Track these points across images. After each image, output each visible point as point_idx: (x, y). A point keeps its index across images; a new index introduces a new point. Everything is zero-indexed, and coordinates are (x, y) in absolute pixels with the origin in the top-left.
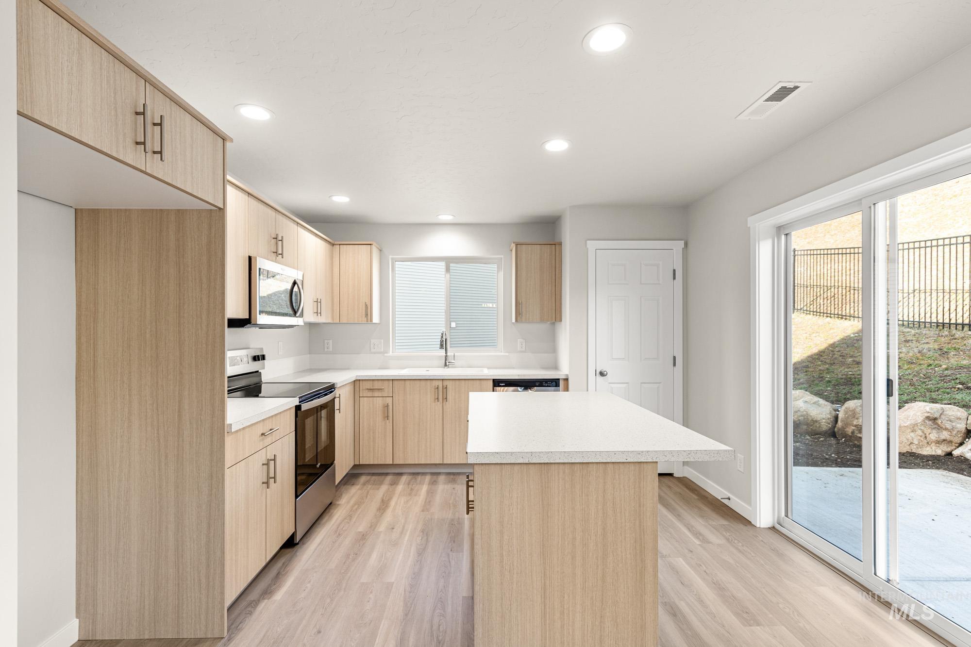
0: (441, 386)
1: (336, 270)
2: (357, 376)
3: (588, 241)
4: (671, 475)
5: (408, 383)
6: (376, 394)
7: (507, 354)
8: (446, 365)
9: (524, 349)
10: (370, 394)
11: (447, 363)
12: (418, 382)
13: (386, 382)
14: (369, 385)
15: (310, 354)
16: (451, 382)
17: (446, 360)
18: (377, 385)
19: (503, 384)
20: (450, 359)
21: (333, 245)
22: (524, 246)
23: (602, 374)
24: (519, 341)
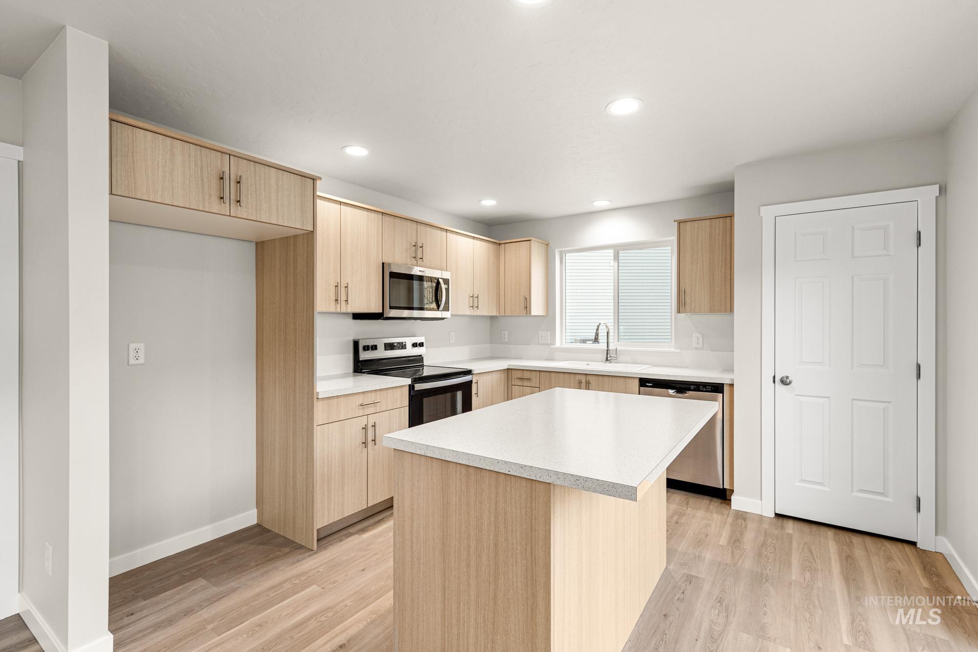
0: (584, 381)
1: (502, 267)
2: (509, 365)
3: (761, 207)
4: (913, 544)
5: (553, 374)
6: (526, 383)
7: (678, 351)
8: (607, 360)
9: (700, 346)
10: (520, 383)
11: (609, 358)
12: (562, 375)
13: (534, 373)
14: (519, 375)
15: (491, 343)
16: (594, 377)
17: (607, 355)
18: (527, 375)
19: (650, 384)
20: (612, 354)
21: (500, 244)
22: (688, 223)
23: (785, 382)
24: (694, 336)
